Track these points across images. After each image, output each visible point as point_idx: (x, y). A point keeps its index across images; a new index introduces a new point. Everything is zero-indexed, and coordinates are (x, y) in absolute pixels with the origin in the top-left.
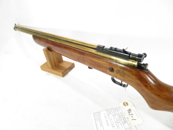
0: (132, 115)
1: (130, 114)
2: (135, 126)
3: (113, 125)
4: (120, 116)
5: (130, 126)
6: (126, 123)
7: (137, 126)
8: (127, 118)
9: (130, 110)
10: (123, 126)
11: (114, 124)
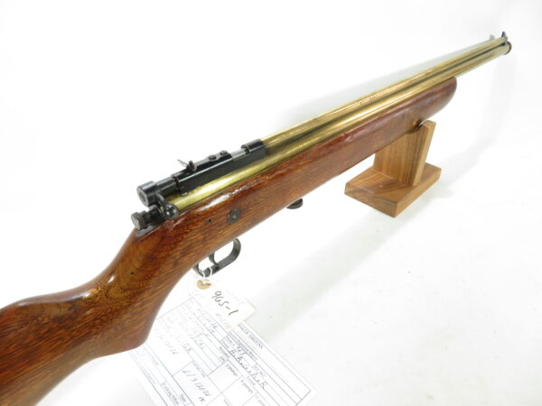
0: (226, 304)
1: (221, 303)
2: (239, 325)
3: (188, 348)
4: (198, 318)
5: (228, 331)
6: (219, 328)
7: (244, 323)
8: (217, 315)
9: (218, 295)
10: (212, 338)
11: (188, 344)
